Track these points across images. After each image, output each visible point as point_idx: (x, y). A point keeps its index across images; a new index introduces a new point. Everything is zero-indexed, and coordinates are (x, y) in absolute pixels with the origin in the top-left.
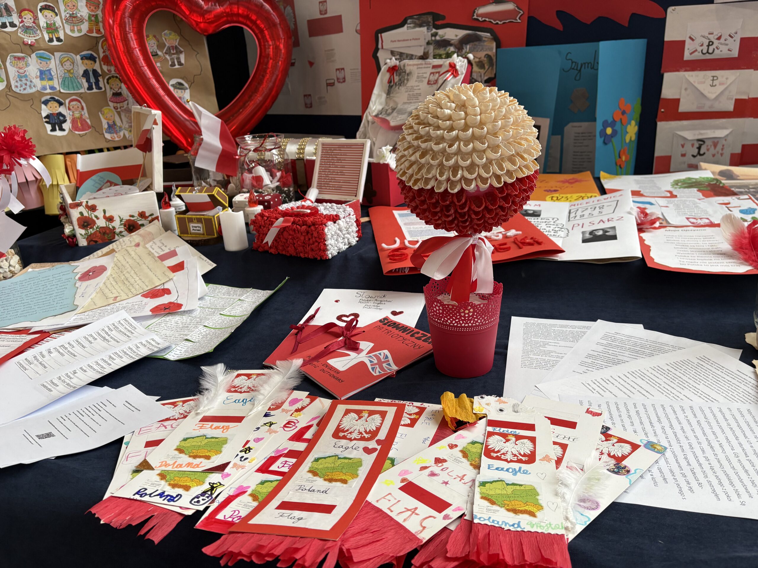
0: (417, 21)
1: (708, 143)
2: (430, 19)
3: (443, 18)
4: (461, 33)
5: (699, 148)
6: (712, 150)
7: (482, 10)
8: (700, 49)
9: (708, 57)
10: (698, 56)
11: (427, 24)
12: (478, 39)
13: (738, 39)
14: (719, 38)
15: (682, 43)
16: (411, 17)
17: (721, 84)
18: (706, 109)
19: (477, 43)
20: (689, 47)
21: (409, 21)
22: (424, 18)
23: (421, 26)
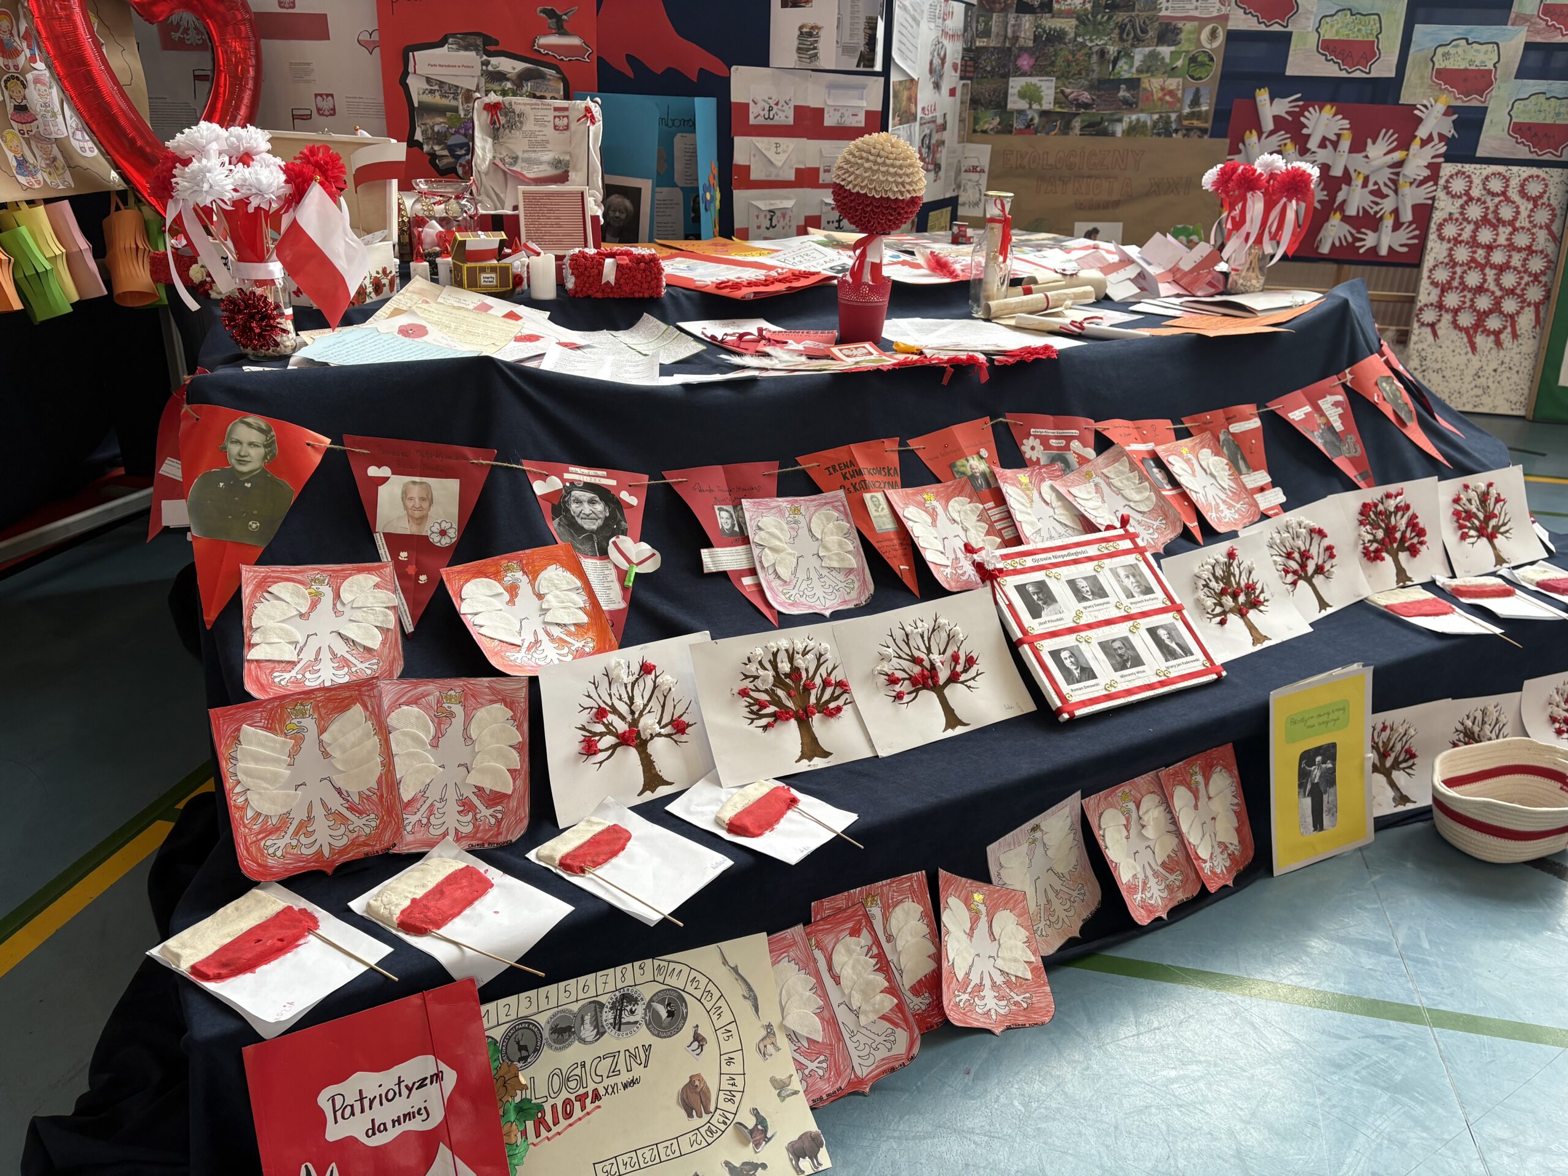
0: (461, 42)
1: (778, 214)
2: (479, 41)
3: (496, 43)
4: (520, 66)
5: (771, 220)
6: (782, 223)
7: (544, 41)
8: (762, 113)
9: (769, 122)
10: (760, 121)
11: (477, 50)
12: (542, 76)
13: (792, 105)
14: (777, 104)
15: (746, 106)
16: (453, 35)
17: (784, 152)
18: (773, 178)
19: (540, 81)
20: (753, 111)
21: (450, 40)
22: (471, 39)
23: (466, 49)
